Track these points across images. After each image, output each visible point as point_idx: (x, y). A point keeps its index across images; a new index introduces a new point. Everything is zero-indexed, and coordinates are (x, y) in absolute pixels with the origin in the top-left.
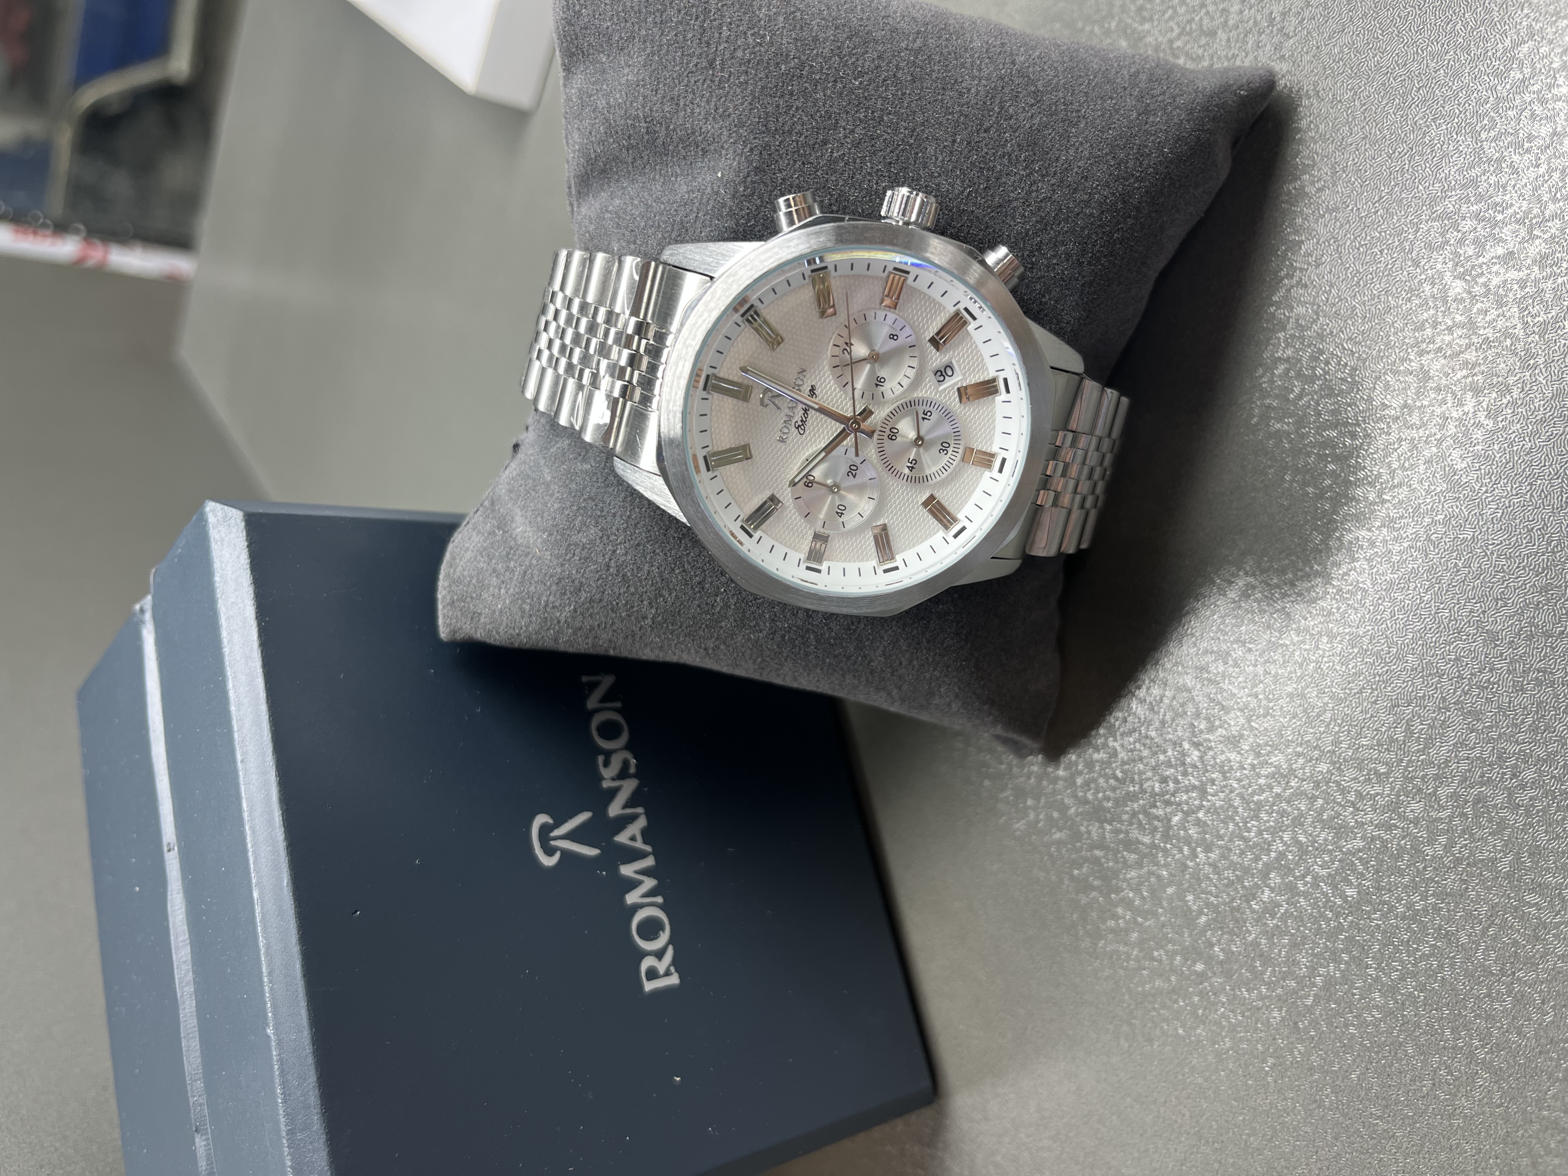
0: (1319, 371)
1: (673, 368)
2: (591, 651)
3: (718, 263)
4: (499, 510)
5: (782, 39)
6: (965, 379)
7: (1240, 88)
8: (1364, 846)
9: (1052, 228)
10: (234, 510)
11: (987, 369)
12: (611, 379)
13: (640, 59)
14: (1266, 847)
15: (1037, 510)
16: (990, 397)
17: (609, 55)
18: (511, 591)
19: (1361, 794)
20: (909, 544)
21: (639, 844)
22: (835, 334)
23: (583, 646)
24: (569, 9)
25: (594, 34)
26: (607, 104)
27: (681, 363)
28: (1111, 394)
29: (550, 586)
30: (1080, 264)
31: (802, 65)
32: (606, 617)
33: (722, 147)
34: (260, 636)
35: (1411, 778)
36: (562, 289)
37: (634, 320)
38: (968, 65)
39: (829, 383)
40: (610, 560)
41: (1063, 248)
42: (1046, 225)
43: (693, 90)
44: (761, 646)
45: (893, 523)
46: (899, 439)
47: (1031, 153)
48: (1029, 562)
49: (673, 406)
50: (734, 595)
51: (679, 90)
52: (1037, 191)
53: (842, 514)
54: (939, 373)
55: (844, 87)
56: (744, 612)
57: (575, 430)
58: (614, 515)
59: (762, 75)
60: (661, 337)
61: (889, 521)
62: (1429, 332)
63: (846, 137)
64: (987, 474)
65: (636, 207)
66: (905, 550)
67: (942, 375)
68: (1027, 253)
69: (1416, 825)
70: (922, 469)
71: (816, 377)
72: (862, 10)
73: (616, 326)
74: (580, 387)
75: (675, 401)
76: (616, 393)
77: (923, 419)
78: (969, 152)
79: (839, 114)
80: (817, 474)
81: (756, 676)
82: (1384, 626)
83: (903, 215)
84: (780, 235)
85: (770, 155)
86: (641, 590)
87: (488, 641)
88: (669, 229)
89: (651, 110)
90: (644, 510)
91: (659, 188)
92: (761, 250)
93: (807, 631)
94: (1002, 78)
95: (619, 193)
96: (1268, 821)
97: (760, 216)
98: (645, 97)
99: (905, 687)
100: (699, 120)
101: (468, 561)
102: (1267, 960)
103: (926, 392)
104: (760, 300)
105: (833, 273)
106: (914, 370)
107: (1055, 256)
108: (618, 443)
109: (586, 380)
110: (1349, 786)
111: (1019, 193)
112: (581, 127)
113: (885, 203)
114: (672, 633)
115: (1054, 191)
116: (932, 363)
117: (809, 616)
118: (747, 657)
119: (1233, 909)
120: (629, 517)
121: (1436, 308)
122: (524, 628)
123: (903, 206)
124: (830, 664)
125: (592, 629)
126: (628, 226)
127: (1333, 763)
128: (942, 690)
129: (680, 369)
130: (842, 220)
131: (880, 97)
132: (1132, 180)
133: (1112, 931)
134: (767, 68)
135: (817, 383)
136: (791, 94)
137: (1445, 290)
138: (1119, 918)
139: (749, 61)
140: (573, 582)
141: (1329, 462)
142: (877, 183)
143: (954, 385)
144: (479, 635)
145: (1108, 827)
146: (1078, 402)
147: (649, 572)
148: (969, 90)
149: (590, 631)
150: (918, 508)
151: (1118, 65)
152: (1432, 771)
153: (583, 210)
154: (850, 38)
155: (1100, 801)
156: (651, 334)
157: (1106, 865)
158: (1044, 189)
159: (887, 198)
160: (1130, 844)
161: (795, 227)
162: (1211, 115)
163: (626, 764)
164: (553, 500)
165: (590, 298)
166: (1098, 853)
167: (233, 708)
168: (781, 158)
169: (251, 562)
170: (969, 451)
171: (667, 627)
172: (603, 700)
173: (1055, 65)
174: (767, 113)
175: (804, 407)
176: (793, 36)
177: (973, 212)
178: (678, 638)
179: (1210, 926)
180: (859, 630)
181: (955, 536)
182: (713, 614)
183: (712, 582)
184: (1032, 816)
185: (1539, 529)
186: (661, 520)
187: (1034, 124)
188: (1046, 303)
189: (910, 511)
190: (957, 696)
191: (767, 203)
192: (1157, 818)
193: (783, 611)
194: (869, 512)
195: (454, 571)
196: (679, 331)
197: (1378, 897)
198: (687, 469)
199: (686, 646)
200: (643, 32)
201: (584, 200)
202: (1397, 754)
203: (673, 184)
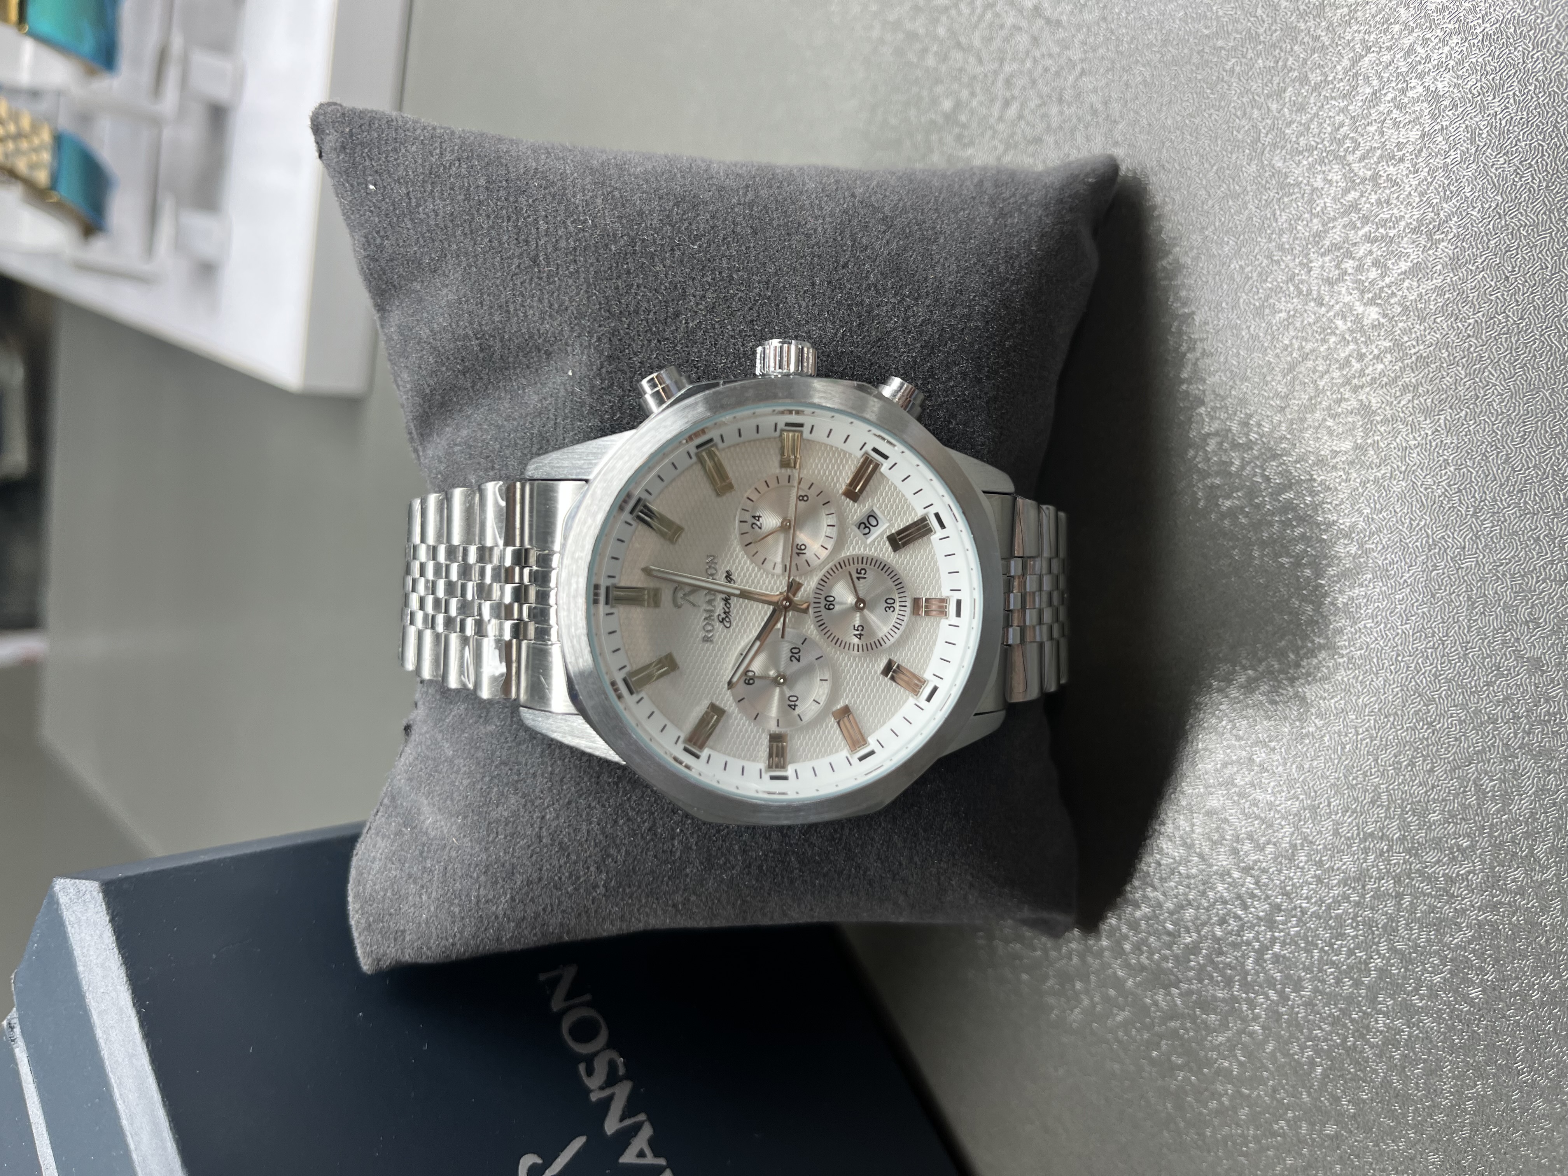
0: (1253, 436)
1: (566, 588)
2: (542, 942)
3: (591, 464)
4: (402, 804)
5: (605, 220)
6: (892, 525)
7: (1087, 175)
8: (1472, 936)
9: (940, 351)
10: (87, 882)
11: (913, 509)
12: (498, 621)
13: (456, 275)
14: (1363, 967)
15: (1007, 649)
16: (925, 538)
17: (422, 282)
18: (434, 894)
19: (1451, 877)
20: (879, 721)
21: (650, 1159)
22: (739, 510)
23: (530, 938)
24: (370, 245)
25: (402, 264)
26: (431, 331)
27: (574, 581)
28: (1048, 510)
29: (478, 877)
30: (979, 381)
31: (633, 242)
32: (551, 897)
33: (567, 344)
34: (142, 1026)
35: (1500, 843)
36: (423, 540)
37: (509, 550)
38: (807, 206)
39: (745, 564)
40: (541, 828)
41: (957, 368)
42: (932, 348)
43: (522, 292)
44: (738, 885)
45: (855, 702)
46: (837, 608)
47: (897, 279)
48: (1012, 710)
49: (576, 630)
50: (692, 834)
51: (506, 296)
52: (913, 316)
53: (795, 706)
54: (863, 526)
55: (683, 254)
56: (709, 850)
57: (468, 689)
58: (534, 775)
59: (593, 260)
60: (545, 561)
61: (850, 701)
62: (1357, 366)
63: (697, 304)
64: (944, 623)
65: (487, 431)
66: (876, 729)
67: (866, 527)
68: (921, 381)
69: (1522, 895)
70: (872, 633)
71: (729, 560)
72: (683, 177)
73: (491, 562)
74: (465, 641)
75: (576, 624)
76: (507, 636)
77: (858, 578)
78: (833, 291)
79: (685, 282)
80: (757, 667)
81: (739, 923)
82: (1413, 683)
83: (780, 368)
84: (652, 416)
85: (620, 340)
86: (583, 855)
87: (419, 961)
88: (528, 444)
89: (480, 325)
90: (567, 760)
91: (507, 405)
92: (636, 436)
93: (787, 853)
94: (845, 212)
95: (466, 423)
96: (1356, 936)
97: (625, 407)
98: (470, 313)
99: (911, 891)
100: (534, 322)
101: (378, 872)
102: (1405, 1099)
103: (854, 549)
104: (647, 491)
105: (721, 445)
106: (835, 528)
107: (950, 378)
108: (521, 691)
109: (470, 630)
110: (1434, 872)
111: (896, 322)
112: (409, 365)
113: (758, 361)
114: (631, 897)
115: (931, 312)
116: (853, 516)
117: (784, 836)
118: (725, 903)
119: (1348, 1050)
120: (552, 773)
121: (1356, 341)
122: (458, 935)
123: (778, 358)
124: (821, 886)
125: (537, 916)
126: (481, 453)
127: (1408, 851)
128: (953, 883)
129: (574, 586)
130: (717, 385)
131: (723, 256)
132: (1008, 284)
133: (1218, 1113)
134: (596, 251)
135: (731, 567)
136: (628, 272)
137: (1358, 319)
138: (1221, 1096)
139: (575, 249)
140: (503, 866)
141: (1295, 527)
142: (743, 345)
143: (882, 534)
144: (408, 956)
145: (1174, 991)
146: (1017, 524)
147: (588, 831)
148: (815, 230)
149: (535, 919)
150: (878, 679)
151: (960, 179)
152: (1519, 830)
153: (430, 453)
154: (677, 204)
155: (1158, 964)
156: (532, 559)
157: (1186, 1036)
158: (921, 312)
159: (758, 356)
160: (1207, 1005)
161: (664, 406)
162: (1067, 206)
163: (612, 1065)
164: (460, 776)
165: (456, 540)
166: (1172, 1024)
167: (125, 1122)
168: (634, 340)
169: (117, 939)
170: (916, 601)
171: (624, 890)
172: (569, 996)
173: (896, 190)
174: (606, 298)
175: (724, 596)
176: (617, 214)
177: (852, 352)
178: (640, 901)
179: (1328, 1077)
180: (844, 837)
181: (929, 699)
182: (674, 862)
183: (664, 825)
184: (1086, 1002)
185: (1546, 535)
186: (589, 767)
187: (892, 250)
188: (954, 429)
189: (870, 684)
190: (971, 886)
191: (630, 391)
192: (1229, 965)
193: (753, 837)
194: (824, 697)
195: (364, 889)
196: (563, 546)
197: (1506, 990)
198: (607, 698)
199: (651, 908)
200: (454, 247)
201: (429, 442)
202: (1475, 822)
203: (522, 397)
